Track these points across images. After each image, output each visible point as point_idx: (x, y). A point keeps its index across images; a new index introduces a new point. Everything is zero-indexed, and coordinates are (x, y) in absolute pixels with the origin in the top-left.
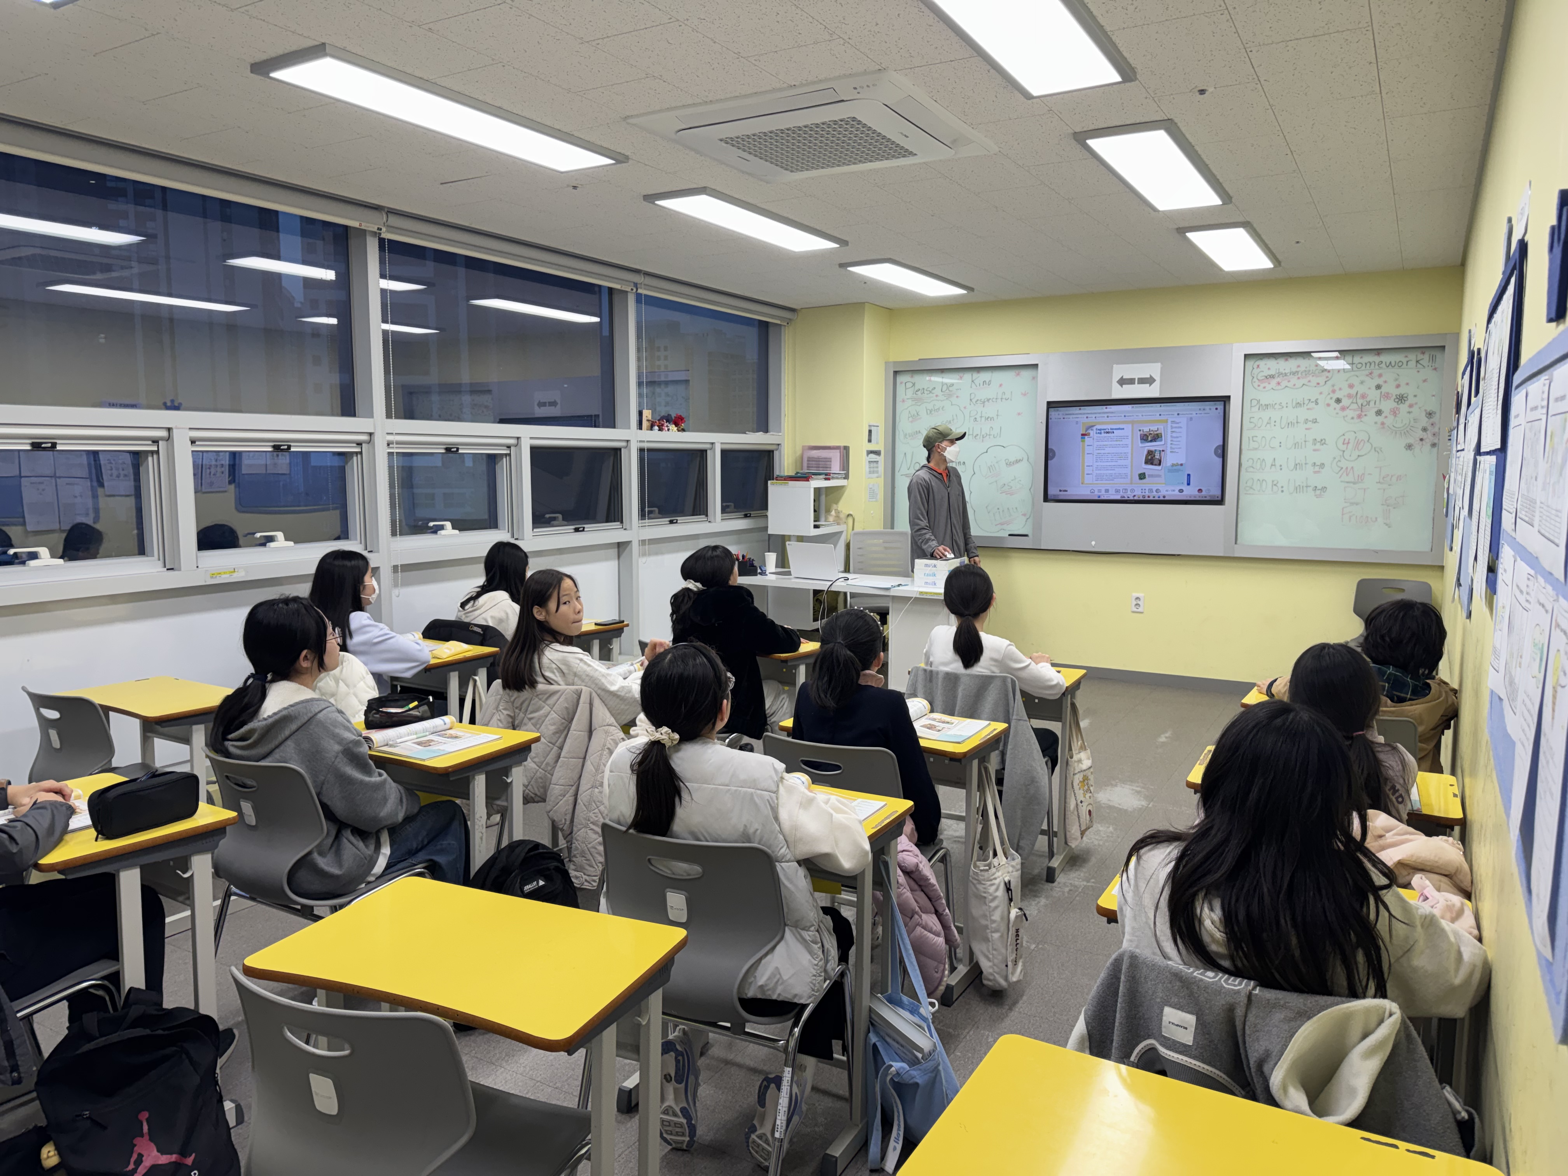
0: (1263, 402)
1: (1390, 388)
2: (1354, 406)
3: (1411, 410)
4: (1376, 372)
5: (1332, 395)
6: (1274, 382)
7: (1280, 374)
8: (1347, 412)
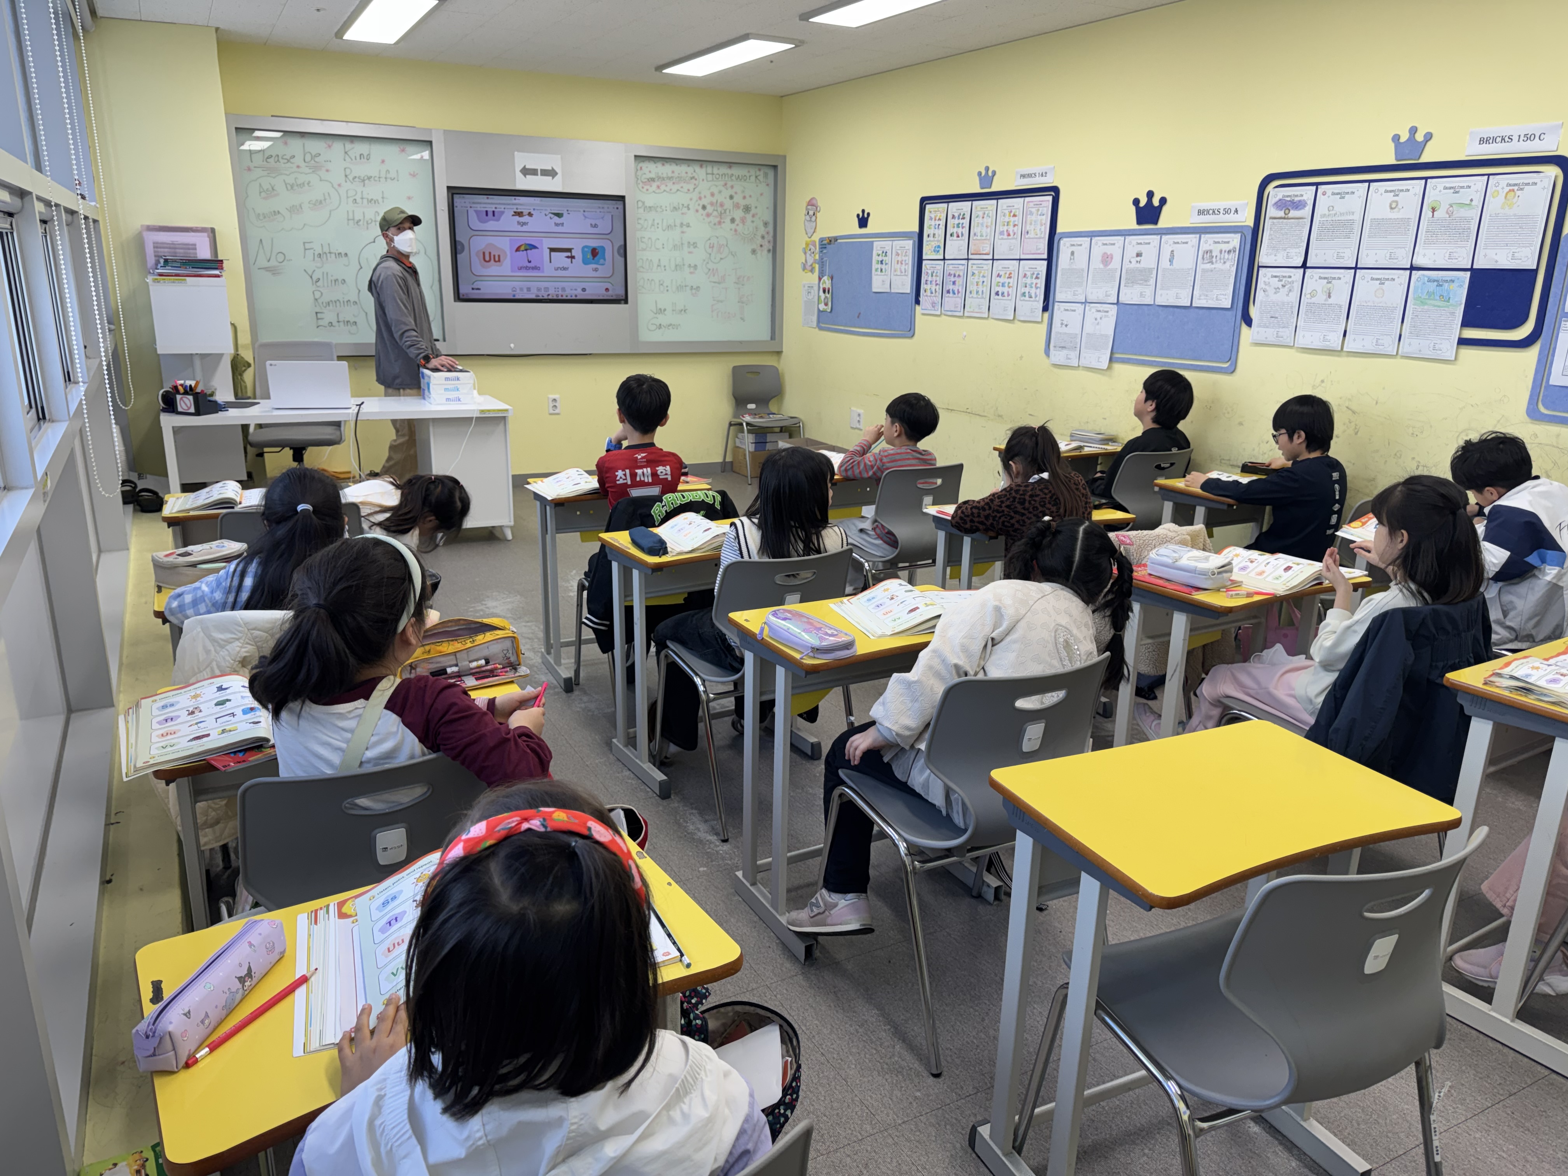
0: (648, 204)
1: (738, 199)
2: (715, 213)
3: (754, 219)
4: (730, 184)
5: (699, 202)
6: (655, 185)
7: (659, 178)
8: (711, 219)
